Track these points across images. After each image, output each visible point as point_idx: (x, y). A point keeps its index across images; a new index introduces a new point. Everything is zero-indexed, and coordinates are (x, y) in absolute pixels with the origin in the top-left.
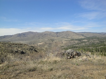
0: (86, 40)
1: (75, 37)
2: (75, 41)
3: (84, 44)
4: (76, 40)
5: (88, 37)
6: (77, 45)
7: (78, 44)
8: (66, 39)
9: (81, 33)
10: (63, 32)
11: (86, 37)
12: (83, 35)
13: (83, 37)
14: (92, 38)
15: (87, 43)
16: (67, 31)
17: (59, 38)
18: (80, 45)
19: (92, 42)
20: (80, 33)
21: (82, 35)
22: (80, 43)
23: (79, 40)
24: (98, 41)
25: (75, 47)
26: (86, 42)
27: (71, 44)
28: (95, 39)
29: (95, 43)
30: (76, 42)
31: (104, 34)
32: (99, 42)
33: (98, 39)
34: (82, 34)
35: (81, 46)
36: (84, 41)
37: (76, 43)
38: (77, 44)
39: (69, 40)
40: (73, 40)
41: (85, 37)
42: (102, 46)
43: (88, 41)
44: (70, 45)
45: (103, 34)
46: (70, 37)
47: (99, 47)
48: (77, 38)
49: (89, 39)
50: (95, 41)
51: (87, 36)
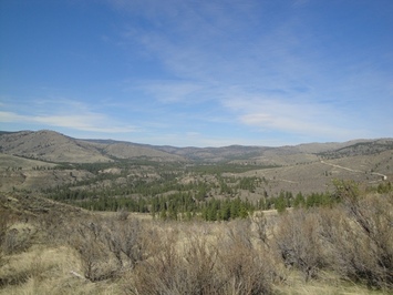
0: (115, 170)
1: (74, 156)
2: (74, 171)
3: (107, 183)
4: (79, 167)
5: (121, 160)
6: (83, 188)
7: (87, 183)
8: (40, 164)
9: (95, 141)
10: (26, 134)
11: (114, 158)
12: (103, 152)
13: (104, 159)
14: (137, 163)
15: (120, 180)
16: (44, 132)
17: (8, 159)
18: (93, 186)
19: (137, 177)
20: (91, 143)
21: (99, 149)
22: (94, 181)
23: (92, 168)
24: (155, 175)
25: (77, 194)
26: (117, 176)
27: (60, 183)
28: (146, 168)
29: (148, 181)
30: (81, 175)
31: (172, 153)
32: (159, 177)
33: (156, 165)
34: (100, 146)
35: (99, 190)
36: (108, 171)
37: (80, 180)
38: (81, 184)
39: (53, 165)
40: (65, 166)
41: (111, 157)
43: (124, 174)
44: (54, 186)
45: (171, 150)
46: (53, 157)
48: (80, 162)
49: (124, 164)
50: (146, 172)
51: (118, 156)
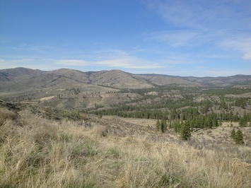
0: (154, 93)
1: (131, 84)
2: (129, 94)
3: (149, 101)
4: (133, 91)
5: (159, 86)
6: (134, 104)
7: (137, 101)
8: (110, 89)
9: (145, 75)
10: (104, 72)
11: (156, 85)
12: (149, 82)
13: (149, 86)
14: (169, 88)
15: (157, 99)
16: (114, 71)
17: (94, 87)
18: (140, 103)
19: (167, 97)
20: (143, 77)
21: (146, 80)
22: (141, 100)
23: (140, 92)
24: (179, 96)
25: (129, 108)
26: (155, 97)
27: (121, 101)
28: (174, 91)
29: (175, 100)
30: (133, 96)
31: (194, 81)
32: (182, 97)
33: (181, 89)
34: (147, 78)
35: (143, 105)
36: (150, 93)
37: (133, 99)
38: (133, 101)
39: (117, 90)
40: (125, 91)
41: (154, 85)
42: (186, 107)
43: (159, 96)
44: (117, 103)
45: (193, 79)
46: (118, 85)
47: (181, 109)
48: (134, 88)
49: (161, 89)
50: (174, 94)
51: (158, 84)
